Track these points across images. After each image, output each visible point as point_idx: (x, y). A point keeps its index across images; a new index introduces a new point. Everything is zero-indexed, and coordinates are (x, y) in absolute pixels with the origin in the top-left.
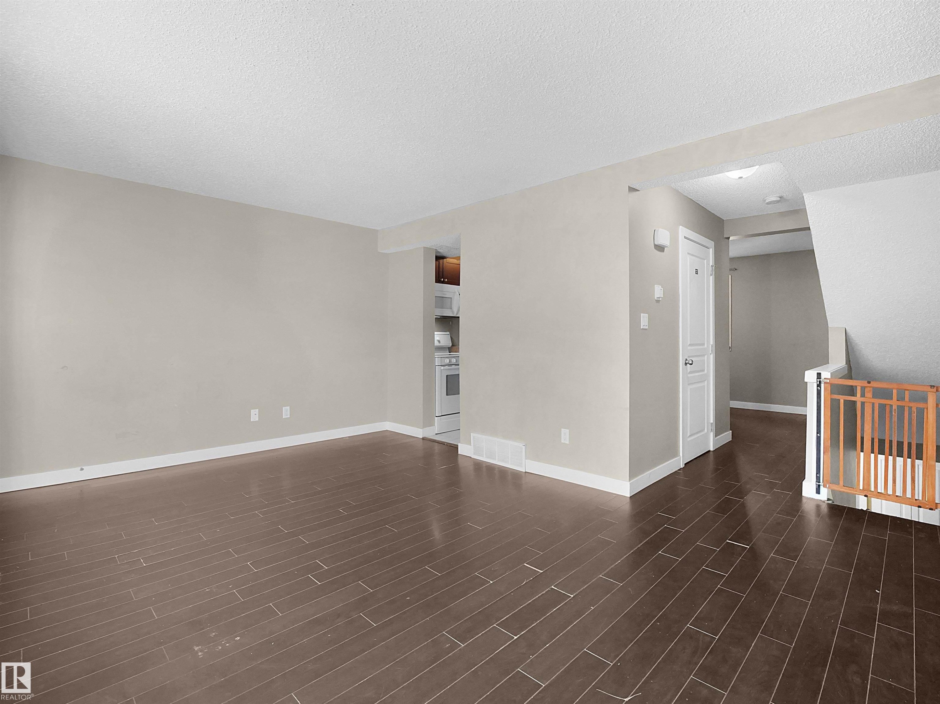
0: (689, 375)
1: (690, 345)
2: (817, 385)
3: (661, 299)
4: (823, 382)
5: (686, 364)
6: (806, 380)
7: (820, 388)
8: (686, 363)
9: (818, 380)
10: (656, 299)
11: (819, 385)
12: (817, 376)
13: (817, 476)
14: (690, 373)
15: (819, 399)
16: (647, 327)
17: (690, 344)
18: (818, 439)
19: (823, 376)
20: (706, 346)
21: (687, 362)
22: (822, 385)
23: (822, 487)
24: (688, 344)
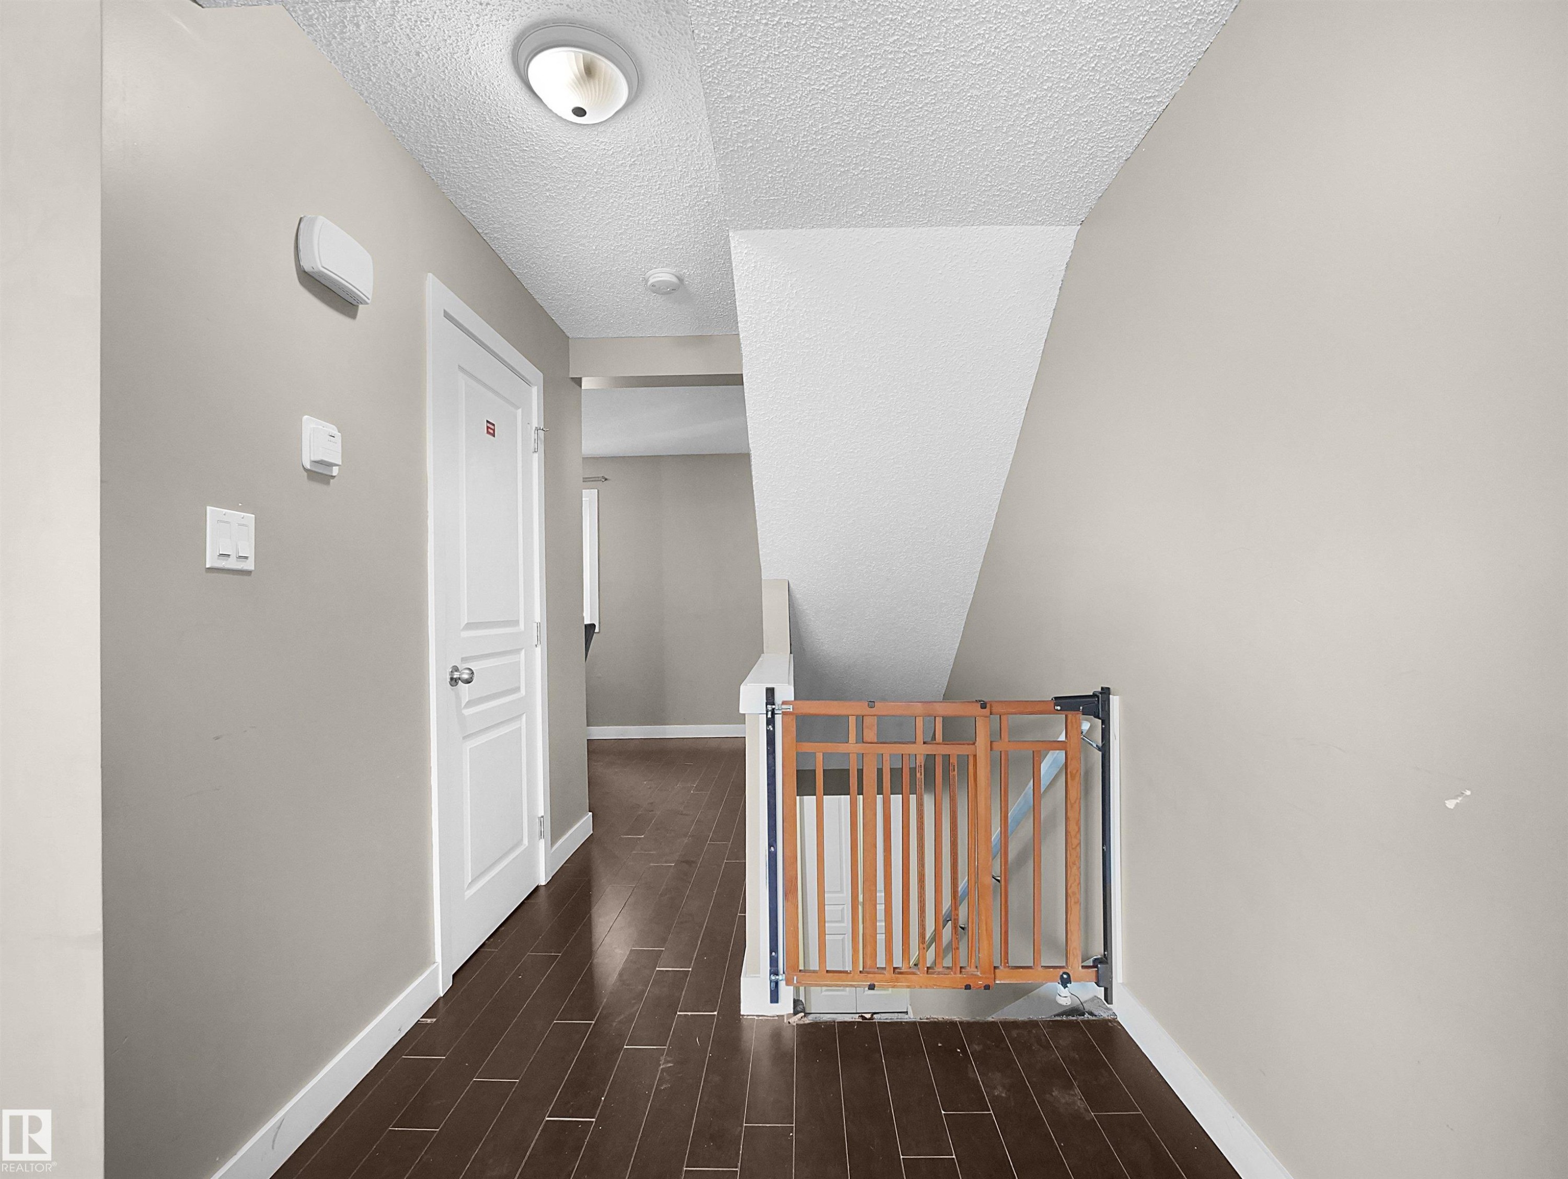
0: (467, 712)
1: (469, 626)
2: (768, 719)
3: (335, 471)
4: (780, 712)
5: (454, 681)
6: (741, 711)
7: (774, 727)
8: (452, 679)
9: (770, 707)
10: (308, 466)
11: (771, 722)
12: (767, 699)
13: (771, 957)
14: (470, 704)
15: (771, 757)
16: (249, 565)
17: (467, 624)
18: (772, 857)
19: (778, 699)
20: (522, 626)
21: (456, 675)
22: (778, 719)
23: (782, 984)
24: (463, 625)
